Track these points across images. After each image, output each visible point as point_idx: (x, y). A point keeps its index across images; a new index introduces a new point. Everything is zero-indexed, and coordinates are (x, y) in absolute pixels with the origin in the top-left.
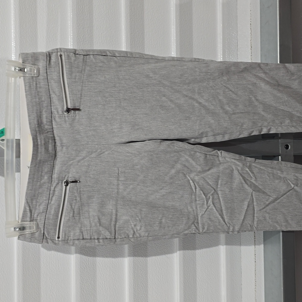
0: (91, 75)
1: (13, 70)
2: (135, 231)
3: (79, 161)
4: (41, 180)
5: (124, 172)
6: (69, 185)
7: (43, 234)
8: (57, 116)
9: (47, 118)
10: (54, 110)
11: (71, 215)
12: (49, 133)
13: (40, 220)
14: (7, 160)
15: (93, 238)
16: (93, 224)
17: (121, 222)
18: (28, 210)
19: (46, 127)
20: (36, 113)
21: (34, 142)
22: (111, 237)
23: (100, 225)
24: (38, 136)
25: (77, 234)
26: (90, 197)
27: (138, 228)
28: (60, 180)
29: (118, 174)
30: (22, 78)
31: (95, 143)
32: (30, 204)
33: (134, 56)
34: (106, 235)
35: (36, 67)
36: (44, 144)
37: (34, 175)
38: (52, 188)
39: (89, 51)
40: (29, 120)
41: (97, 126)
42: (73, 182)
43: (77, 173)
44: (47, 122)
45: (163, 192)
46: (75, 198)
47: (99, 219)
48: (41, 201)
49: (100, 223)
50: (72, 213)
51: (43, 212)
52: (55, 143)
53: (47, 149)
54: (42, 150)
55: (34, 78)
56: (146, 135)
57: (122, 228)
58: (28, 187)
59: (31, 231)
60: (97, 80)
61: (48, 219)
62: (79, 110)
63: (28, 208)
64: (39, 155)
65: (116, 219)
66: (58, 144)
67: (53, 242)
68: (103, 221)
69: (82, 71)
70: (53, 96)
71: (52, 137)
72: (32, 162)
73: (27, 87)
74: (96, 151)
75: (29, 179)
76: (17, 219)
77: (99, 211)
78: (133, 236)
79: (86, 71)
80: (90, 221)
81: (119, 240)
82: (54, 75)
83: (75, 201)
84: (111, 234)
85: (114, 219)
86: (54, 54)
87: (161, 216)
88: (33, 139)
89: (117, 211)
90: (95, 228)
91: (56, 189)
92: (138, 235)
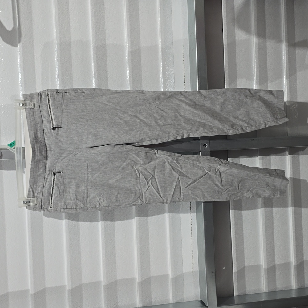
0: (67, 105)
1: (19, 105)
2: (100, 203)
3: (62, 160)
4: (38, 172)
5: (92, 166)
6: (56, 175)
7: (41, 206)
8: (47, 132)
9: (40, 134)
10: (45, 129)
11: (58, 193)
12: (42, 143)
13: (39, 196)
14: (17, 160)
15: (72, 207)
16: (72, 199)
17: (91, 197)
18: (31, 191)
19: (40, 139)
20: (34, 131)
21: (33, 149)
22: (84, 207)
23: (77, 199)
24: (35, 145)
25: (63, 205)
26: (70, 182)
27: (102, 201)
28: (50, 172)
29: (87, 167)
30: (24, 110)
31: (72, 148)
32: (32, 187)
33: (96, 91)
34: (81, 205)
35: (33, 102)
36: (39, 150)
37: (34, 169)
38: (46, 177)
39: (66, 90)
40: (30, 135)
41: (72, 137)
42: (58, 173)
43: (61, 167)
44: (41, 136)
45: (118, 178)
46: (60, 183)
47: (76, 196)
48: (39, 185)
49: (77, 198)
50: (59, 192)
51: (40, 192)
52: (46, 149)
53: (41, 153)
54: (38, 153)
55: (32, 109)
56: (104, 142)
57: (91, 201)
58: (30, 176)
59: (33, 204)
60: (72, 108)
61: (44, 196)
62: (60, 127)
63: (31, 189)
64: (36, 156)
65: (87, 195)
66: (48, 149)
67: (47, 210)
68: (79, 197)
69: (61, 103)
70: (44, 119)
71: (44, 145)
72: (32, 161)
73: (27, 115)
74: (73, 153)
75: (31, 171)
76: (25, 197)
77: (76, 190)
78: (99, 206)
79: (64, 103)
80: (70, 197)
81: (90, 208)
82: (44, 106)
83: (60, 185)
84: (84, 205)
85: (86, 196)
86: (44, 94)
87: (117, 193)
88: (32, 147)
89: (87, 191)
90: (74, 201)
91: (48, 178)
92: (102, 206)
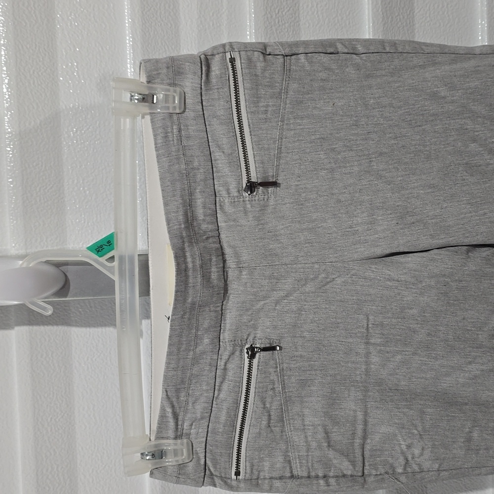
0: (301, 102)
1: (129, 100)
2: (410, 458)
3: (277, 302)
4: (196, 345)
5: (382, 325)
6: (257, 355)
7: (203, 467)
8: (226, 201)
9: (204, 207)
10: (221, 188)
11: (264, 423)
12: (211, 240)
13: (197, 434)
14: (121, 305)
15: (313, 474)
16: (314, 444)
17: (377, 438)
18: (170, 415)
19: (204, 226)
20: (182, 196)
21: (178, 265)
22: (355, 473)
23: (329, 446)
24: (187, 249)
25: (278, 465)
26: (303, 383)
27: (417, 452)
28: (237, 344)
29: (367, 329)
30: (148, 118)
31: (313, 260)
32: (174, 400)
33: (400, 50)
34: (342, 467)
35: (178, 89)
36: (202, 267)
37: (180, 336)
38: (221, 364)
39: (297, 44)
40: (167, 213)
41: (314, 221)
42: (265, 349)
43: (275, 327)
44: (205, 216)
45: (475, 369)
46: (271, 386)
47: (326, 433)
48: (198, 393)
49: (329, 443)
50: (265, 418)
51: (202, 418)
52: (224, 261)
53: (206, 277)
54: (195, 279)
55: (175, 117)
56: (432, 236)
57: (379, 453)
58: (168, 363)
59: (177, 461)
60: (316, 112)
61: (215, 432)
62: (275, 184)
63: (169, 410)
64: (191, 291)
65: (365, 431)
66: (231, 263)
67: (226, 483)
68: (335, 437)
69: (280, 93)
70: (217, 155)
71: (218, 249)
72: (175, 308)
73: (159, 137)
74: (316, 278)
75: (170, 345)
76: (147, 432)
77: (326, 414)
78: (405, 469)
79: (291, 93)
80: (306, 437)
81: (372, 479)
82: (218, 106)
83: (271, 393)
84: (354, 465)
85: (359, 432)
86: (217, 58)
87: (469, 424)
88: (176, 257)
89: (366, 414)
90: (317, 453)
91: (229, 366)
92: (416, 468)
